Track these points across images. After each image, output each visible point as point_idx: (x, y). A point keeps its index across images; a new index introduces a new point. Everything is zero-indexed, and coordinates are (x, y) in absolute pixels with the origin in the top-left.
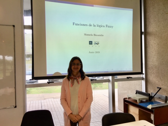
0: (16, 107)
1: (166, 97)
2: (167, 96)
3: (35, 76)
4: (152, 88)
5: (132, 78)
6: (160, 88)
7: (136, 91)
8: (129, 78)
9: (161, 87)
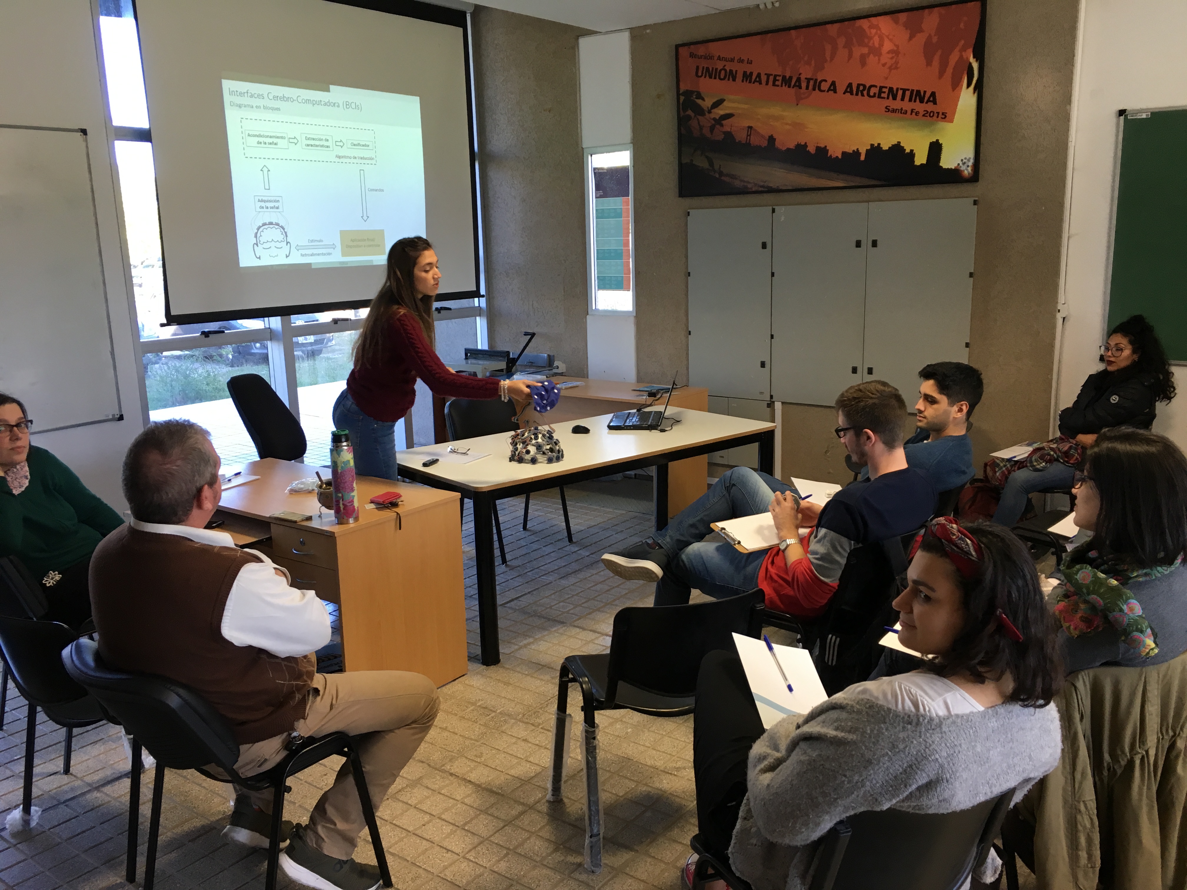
0: (121, 418)
1: (549, 356)
2: (551, 354)
3: (173, 313)
4: (508, 340)
5: (450, 309)
6: (533, 335)
7: (466, 350)
8: (442, 311)
9: (535, 331)
